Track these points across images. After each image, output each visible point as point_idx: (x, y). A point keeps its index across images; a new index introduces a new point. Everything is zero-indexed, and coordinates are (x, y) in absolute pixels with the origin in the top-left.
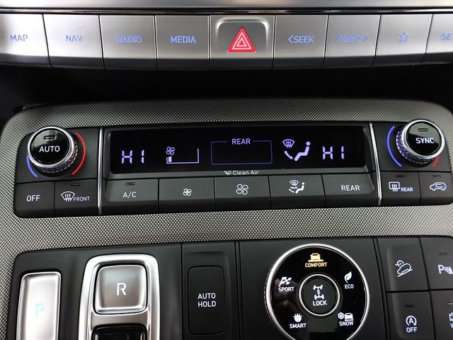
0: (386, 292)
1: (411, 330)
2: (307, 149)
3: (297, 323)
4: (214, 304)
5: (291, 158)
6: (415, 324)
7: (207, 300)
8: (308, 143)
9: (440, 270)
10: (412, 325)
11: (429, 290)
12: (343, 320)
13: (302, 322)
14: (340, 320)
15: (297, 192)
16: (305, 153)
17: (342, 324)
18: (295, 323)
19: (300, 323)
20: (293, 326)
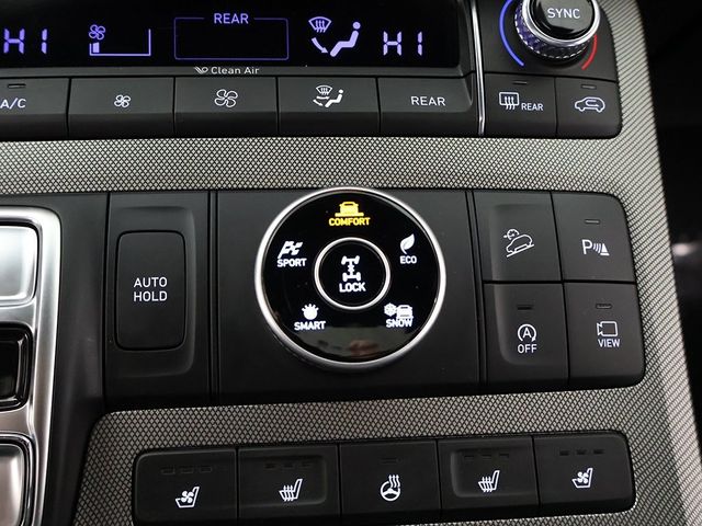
0: (484, 282)
1: (526, 348)
2: (355, 35)
3: (309, 321)
4: (163, 297)
5: (324, 50)
6: (534, 339)
7: (150, 289)
8: (357, 25)
9: (585, 248)
10: (527, 340)
11: (563, 281)
12: (394, 317)
13: (317, 319)
14: (389, 317)
15: (327, 105)
16: (351, 43)
17: (390, 324)
18: (304, 320)
19: (313, 321)
20: (299, 326)
